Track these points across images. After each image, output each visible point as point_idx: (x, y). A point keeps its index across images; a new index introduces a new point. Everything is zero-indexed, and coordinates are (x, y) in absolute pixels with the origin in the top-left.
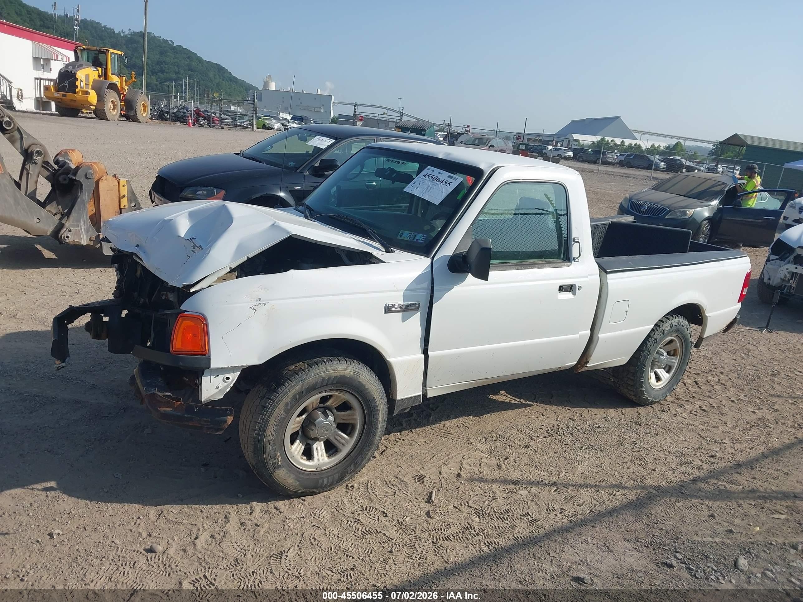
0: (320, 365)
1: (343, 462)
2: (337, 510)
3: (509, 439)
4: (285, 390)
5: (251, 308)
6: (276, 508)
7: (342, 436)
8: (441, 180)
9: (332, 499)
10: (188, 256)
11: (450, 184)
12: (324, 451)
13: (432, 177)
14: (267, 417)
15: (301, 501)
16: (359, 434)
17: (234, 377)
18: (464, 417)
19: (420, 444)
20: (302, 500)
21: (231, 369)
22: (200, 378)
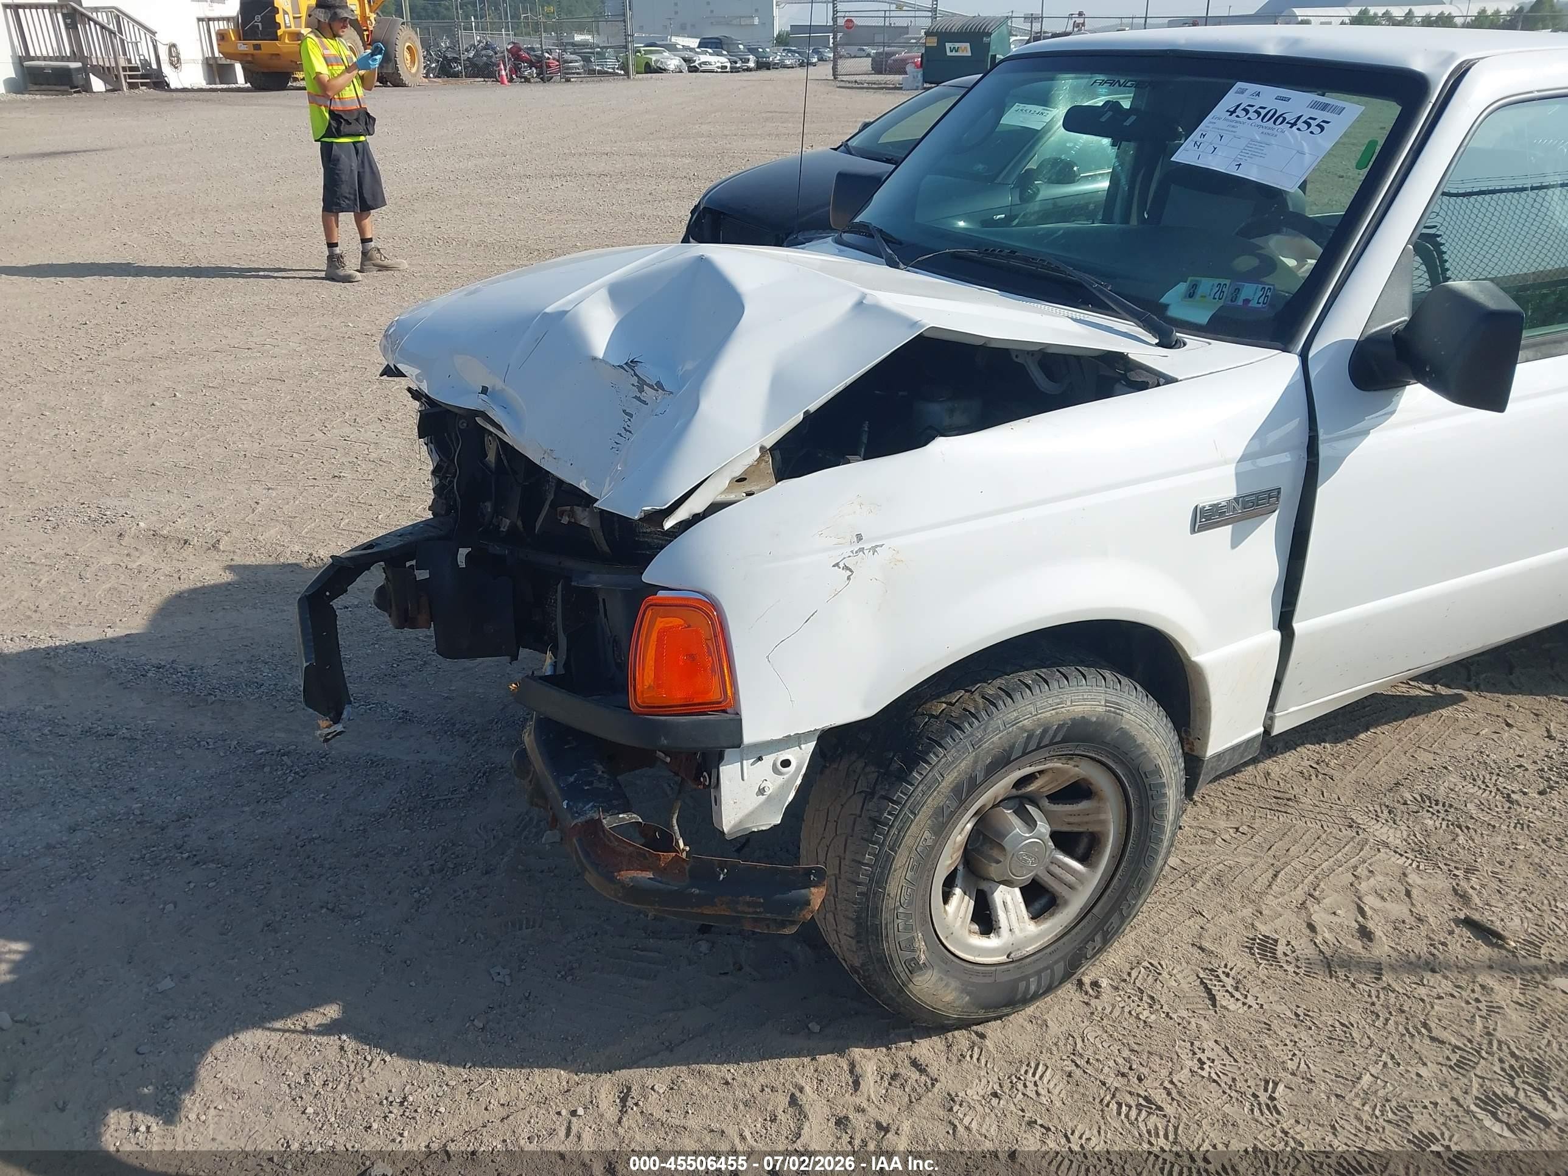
0: (1017, 696)
1: (1073, 932)
2: (1077, 1066)
3: (1451, 806)
4: (930, 775)
5: (837, 565)
6: (915, 1063)
7: (1066, 864)
8: (1290, 118)
9: (1054, 1028)
10: (627, 414)
11: (1322, 129)
12: (1023, 906)
13: (1259, 114)
14: (886, 848)
15: (974, 1037)
16: (1112, 857)
17: (801, 756)
18: (1309, 746)
19: (1227, 837)
20: (976, 1033)
21: (795, 740)
22: (714, 772)
